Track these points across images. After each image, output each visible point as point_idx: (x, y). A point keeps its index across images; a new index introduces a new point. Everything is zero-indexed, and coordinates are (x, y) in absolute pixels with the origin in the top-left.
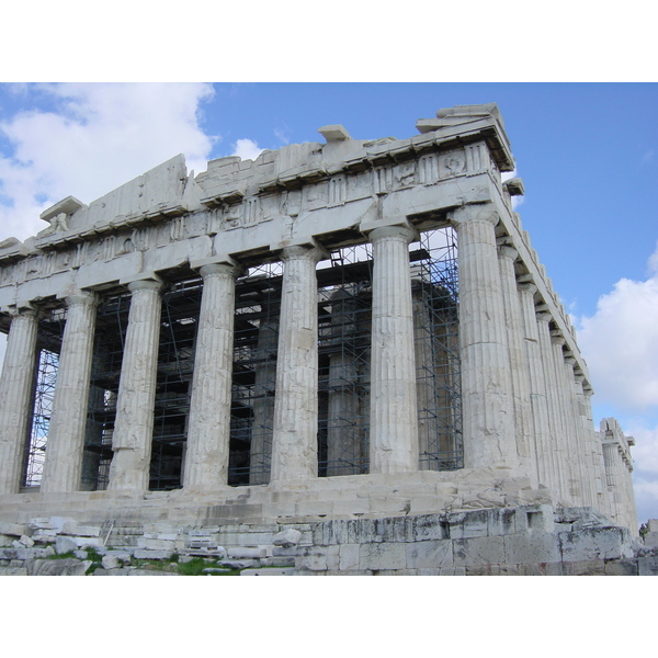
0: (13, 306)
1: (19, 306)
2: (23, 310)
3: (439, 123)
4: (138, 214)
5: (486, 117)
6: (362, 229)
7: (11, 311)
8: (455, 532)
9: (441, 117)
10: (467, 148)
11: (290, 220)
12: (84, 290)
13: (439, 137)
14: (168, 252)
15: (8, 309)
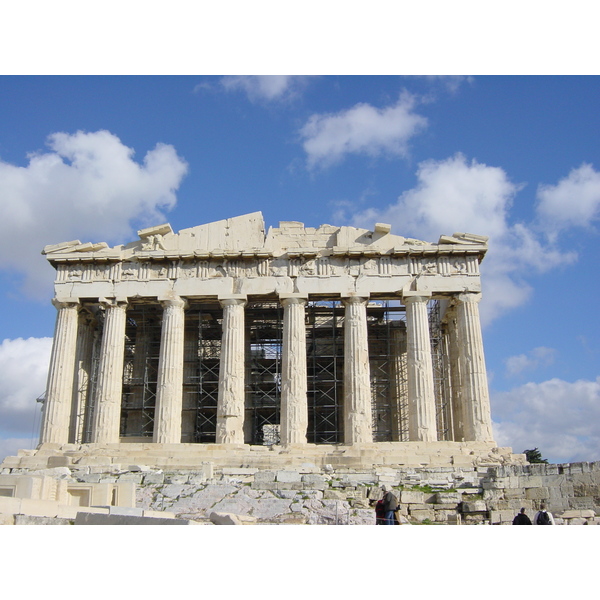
0: (113, 299)
1: (118, 299)
2: (120, 303)
3: (455, 240)
4: (235, 251)
5: (483, 244)
6: (404, 295)
7: (109, 302)
8: (566, 471)
9: (455, 236)
10: (468, 258)
11: (354, 279)
12: (182, 297)
13: (456, 249)
14: (258, 283)
15: (105, 300)
